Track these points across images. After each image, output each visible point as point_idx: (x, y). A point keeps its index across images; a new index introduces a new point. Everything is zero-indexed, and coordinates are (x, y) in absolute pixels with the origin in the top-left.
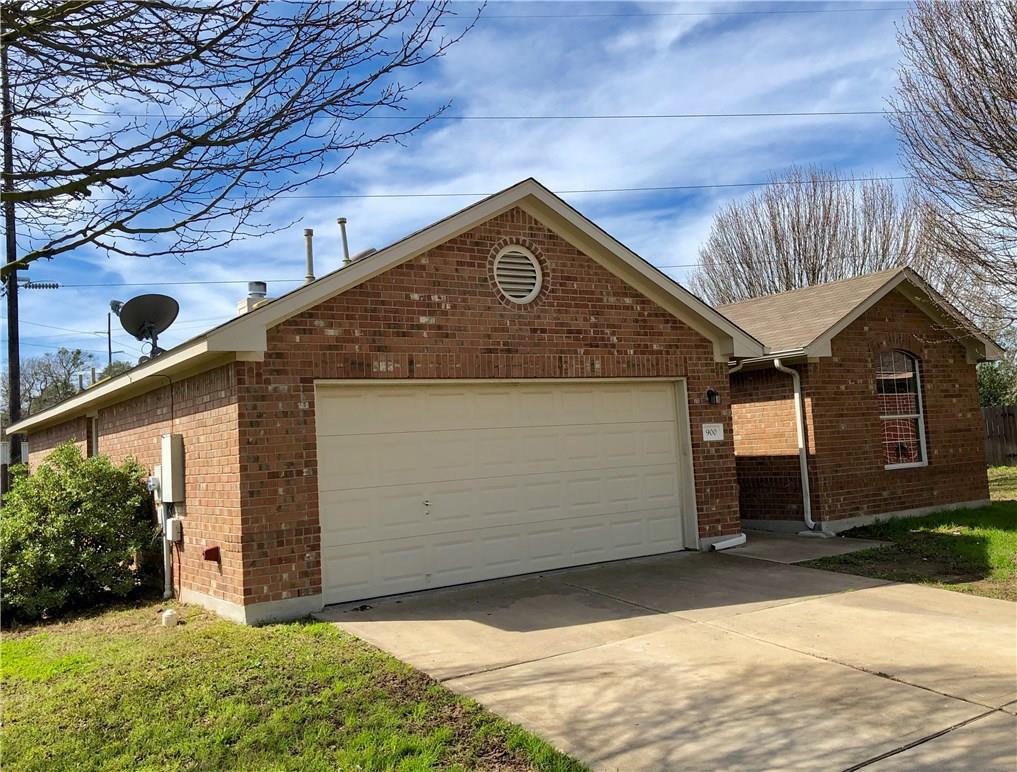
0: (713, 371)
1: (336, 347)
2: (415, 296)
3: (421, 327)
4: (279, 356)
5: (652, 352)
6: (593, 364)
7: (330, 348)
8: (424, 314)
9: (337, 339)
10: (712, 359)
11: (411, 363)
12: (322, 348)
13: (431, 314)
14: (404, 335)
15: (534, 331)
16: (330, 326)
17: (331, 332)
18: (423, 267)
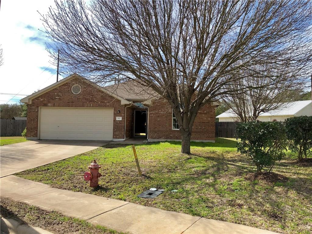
0: (120, 106)
1: (42, 102)
2: (56, 94)
3: (57, 99)
4: (34, 103)
5: (105, 103)
6: (90, 105)
7: (41, 102)
8: (57, 96)
9: (43, 101)
10: (120, 104)
11: (54, 104)
12: (40, 102)
13: (58, 96)
14: (53, 100)
15: (78, 99)
16: (42, 99)
17: (42, 100)
18: (58, 89)
